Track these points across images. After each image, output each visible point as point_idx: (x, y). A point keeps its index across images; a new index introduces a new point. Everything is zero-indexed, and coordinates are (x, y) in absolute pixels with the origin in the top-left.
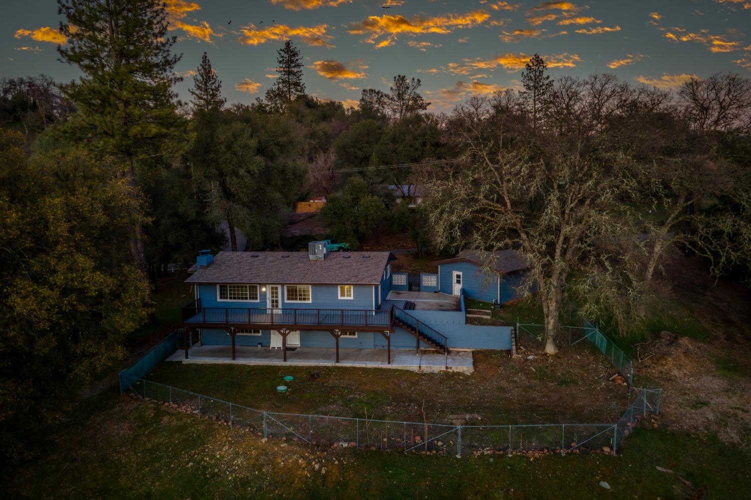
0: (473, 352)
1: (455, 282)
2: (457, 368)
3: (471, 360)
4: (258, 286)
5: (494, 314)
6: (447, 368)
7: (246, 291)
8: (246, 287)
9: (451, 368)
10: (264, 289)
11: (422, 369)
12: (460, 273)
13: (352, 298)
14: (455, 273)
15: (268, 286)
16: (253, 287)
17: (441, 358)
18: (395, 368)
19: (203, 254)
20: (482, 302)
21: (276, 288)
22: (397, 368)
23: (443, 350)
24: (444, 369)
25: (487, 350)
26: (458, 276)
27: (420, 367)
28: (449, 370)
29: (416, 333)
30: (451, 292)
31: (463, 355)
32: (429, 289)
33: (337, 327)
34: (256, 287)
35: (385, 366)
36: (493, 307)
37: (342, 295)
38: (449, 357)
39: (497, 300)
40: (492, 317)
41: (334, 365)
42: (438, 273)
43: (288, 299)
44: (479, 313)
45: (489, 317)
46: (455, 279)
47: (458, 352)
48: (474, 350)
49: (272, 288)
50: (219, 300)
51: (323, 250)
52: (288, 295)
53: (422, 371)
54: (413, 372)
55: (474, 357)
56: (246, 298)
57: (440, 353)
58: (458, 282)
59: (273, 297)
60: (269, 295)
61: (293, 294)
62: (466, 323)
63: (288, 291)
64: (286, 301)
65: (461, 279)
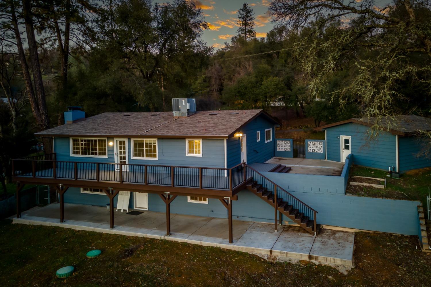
0: (356, 234)
1: (344, 147)
2: (326, 260)
3: (350, 248)
4: (106, 139)
5: (389, 184)
6: (310, 257)
7: (96, 145)
8: (95, 141)
9: (316, 258)
10: (111, 144)
11: (274, 254)
12: (349, 138)
13: (200, 155)
14: (343, 138)
15: (115, 140)
16: (102, 141)
17: (306, 239)
18: (237, 250)
19: (70, 109)
20: (374, 170)
21: (124, 143)
22: (240, 250)
23: (311, 228)
24: (306, 258)
25: (379, 234)
26: (347, 141)
27: (271, 252)
28: (313, 261)
29: (274, 202)
30: (339, 160)
31: (340, 238)
32: (315, 156)
33: (167, 188)
34: (105, 141)
35: (226, 245)
36: (389, 176)
37: (191, 151)
38: (319, 239)
39: (394, 168)
40: (387, 186)
41: (163, 238)
42: (324, 139)
43: (136, 155)
44: (369, 181)
45: (382, 187)
46: (343, 145)
47: (334, 232)
48: (357, 231)
49: (120, 142)
50: (72, 155)
51: (186, 105)
52: (135, 150)
53: (274, 259)
54: (260, 258)
55: (356, 243)
56: (96, 154)
57: (308, 232)
58: (347, 147)
59: (121, 152)
60: (116, 150)
61: (139, 149)
62: (346, 192)
63: (135, 146)
64: (133, 158)
65: (350, 145)
